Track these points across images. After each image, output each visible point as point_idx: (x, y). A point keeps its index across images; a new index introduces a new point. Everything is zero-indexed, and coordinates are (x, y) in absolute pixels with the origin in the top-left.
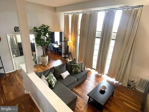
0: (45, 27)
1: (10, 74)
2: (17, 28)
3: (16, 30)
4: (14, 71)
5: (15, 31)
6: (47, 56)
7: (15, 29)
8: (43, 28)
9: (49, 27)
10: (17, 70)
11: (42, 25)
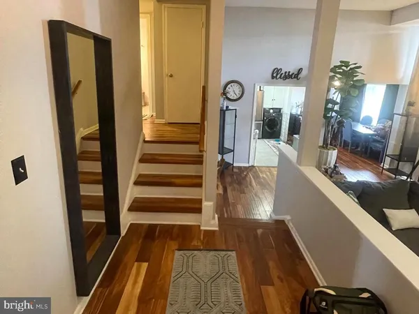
0: (347, 67)
1: (239, 168)
2: (278, 70)
3: (275, 75)
4: (247, 165)
5: (273, 77)
6: (334, 150)
7: (273, 74)
8: (341, 71)
9: (360, 67)
10: (253, 166)
11: (341, 62)
